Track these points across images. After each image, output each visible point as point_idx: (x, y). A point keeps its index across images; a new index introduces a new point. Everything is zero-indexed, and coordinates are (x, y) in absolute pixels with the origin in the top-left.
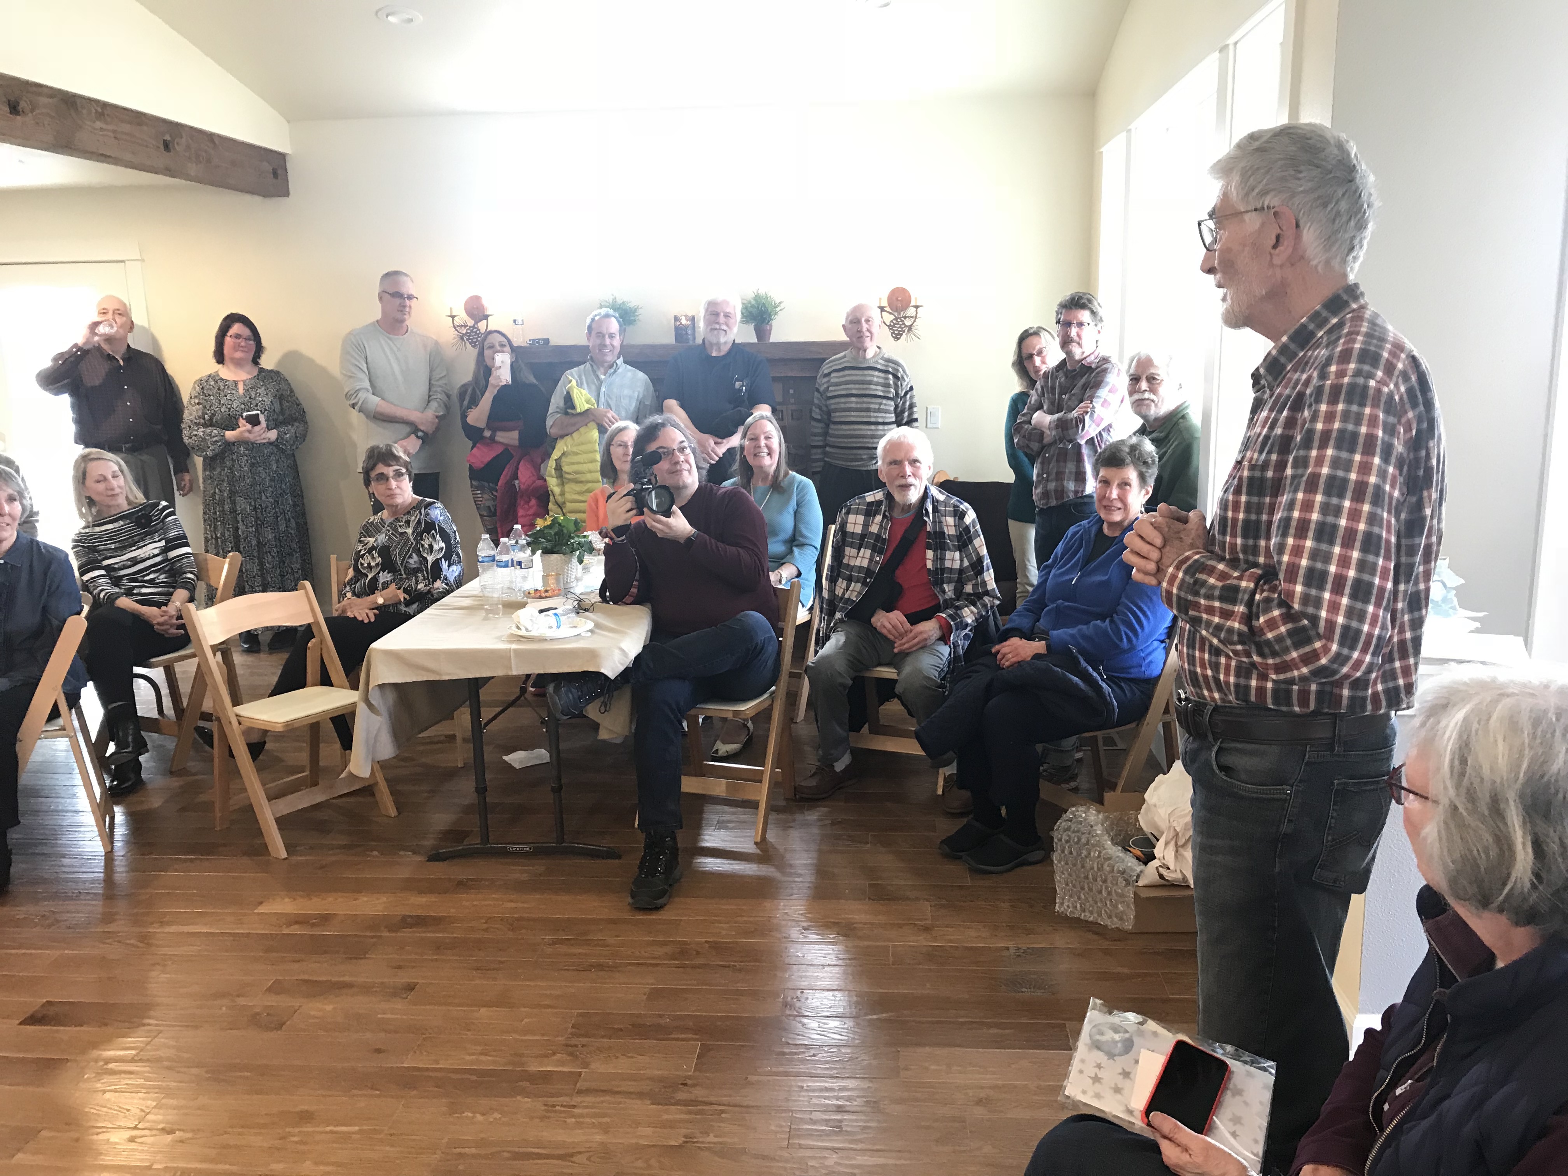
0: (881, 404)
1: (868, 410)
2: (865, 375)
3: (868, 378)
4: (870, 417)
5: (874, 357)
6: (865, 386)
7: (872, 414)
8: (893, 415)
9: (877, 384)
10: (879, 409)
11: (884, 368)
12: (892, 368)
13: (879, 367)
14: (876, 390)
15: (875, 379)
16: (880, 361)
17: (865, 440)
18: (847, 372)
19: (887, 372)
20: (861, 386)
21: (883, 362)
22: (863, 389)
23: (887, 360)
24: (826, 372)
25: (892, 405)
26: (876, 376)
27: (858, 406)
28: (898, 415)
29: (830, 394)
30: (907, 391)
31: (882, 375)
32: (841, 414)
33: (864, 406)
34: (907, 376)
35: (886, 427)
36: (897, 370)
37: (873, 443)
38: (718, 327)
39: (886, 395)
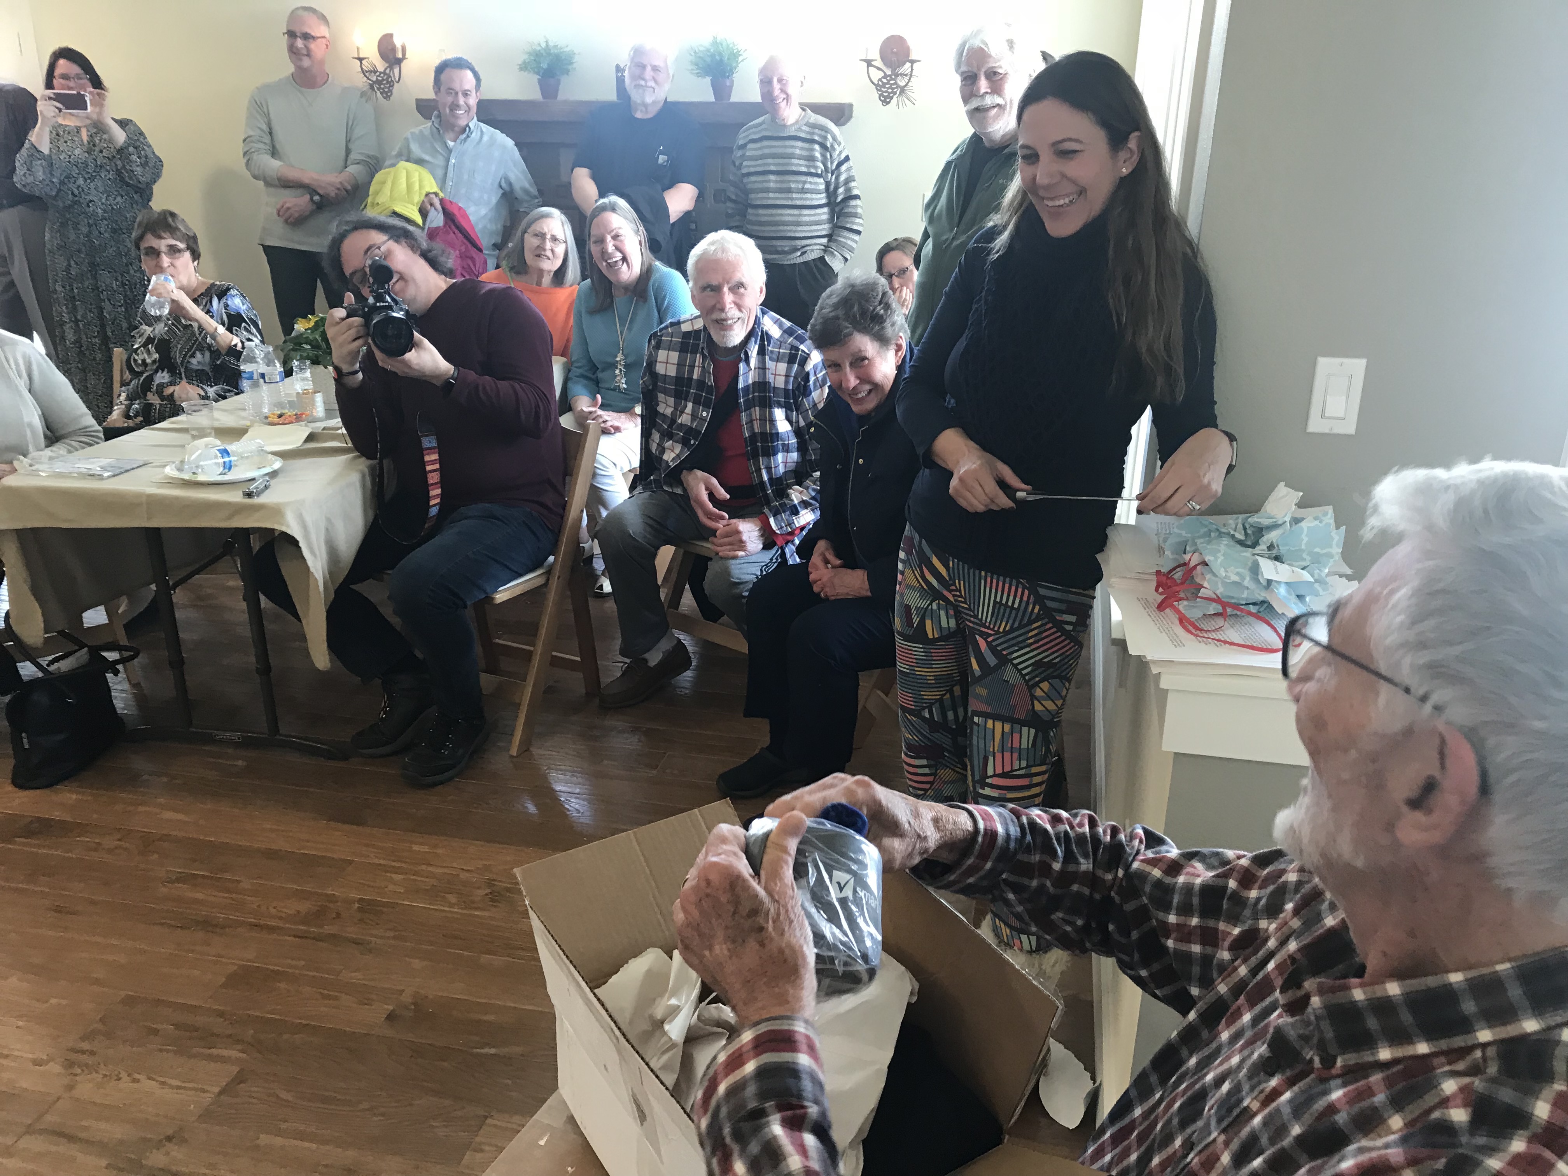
0: (805, 182)
1: (789, 191)
2: (786, 147)
3: (789, 151)
4: (792, 199)
5: (797, 122)
6: (785, 160)
7: (794, 195)
8: (824, 195)
9: (800, 158)
10: (803, 188)
11: (808, 137)
12: (820, 136)
13: (803, 135)
14: (799, 165)
15: (798, 152)
16: (805, 128)
17: (781, 228)
18: (766, 143)
19: (813, 141)
20: (781, 160)
21: (807, 129)
22: (783, 164)
23: (814, 126)
24: (741, 142)
25: (821, 184)
26: (798, 149)
27: (778, 185)
28: (830, 192)
29: (745, 171)
30: (840, 164)
31: (806, 145)
32: (760, 195)
33: (785, 186)
34: (839, 144)
35: (812, 212)
36: (826, 138)
37: (795, 231)
38: (643, 83)
39: (813, 171)
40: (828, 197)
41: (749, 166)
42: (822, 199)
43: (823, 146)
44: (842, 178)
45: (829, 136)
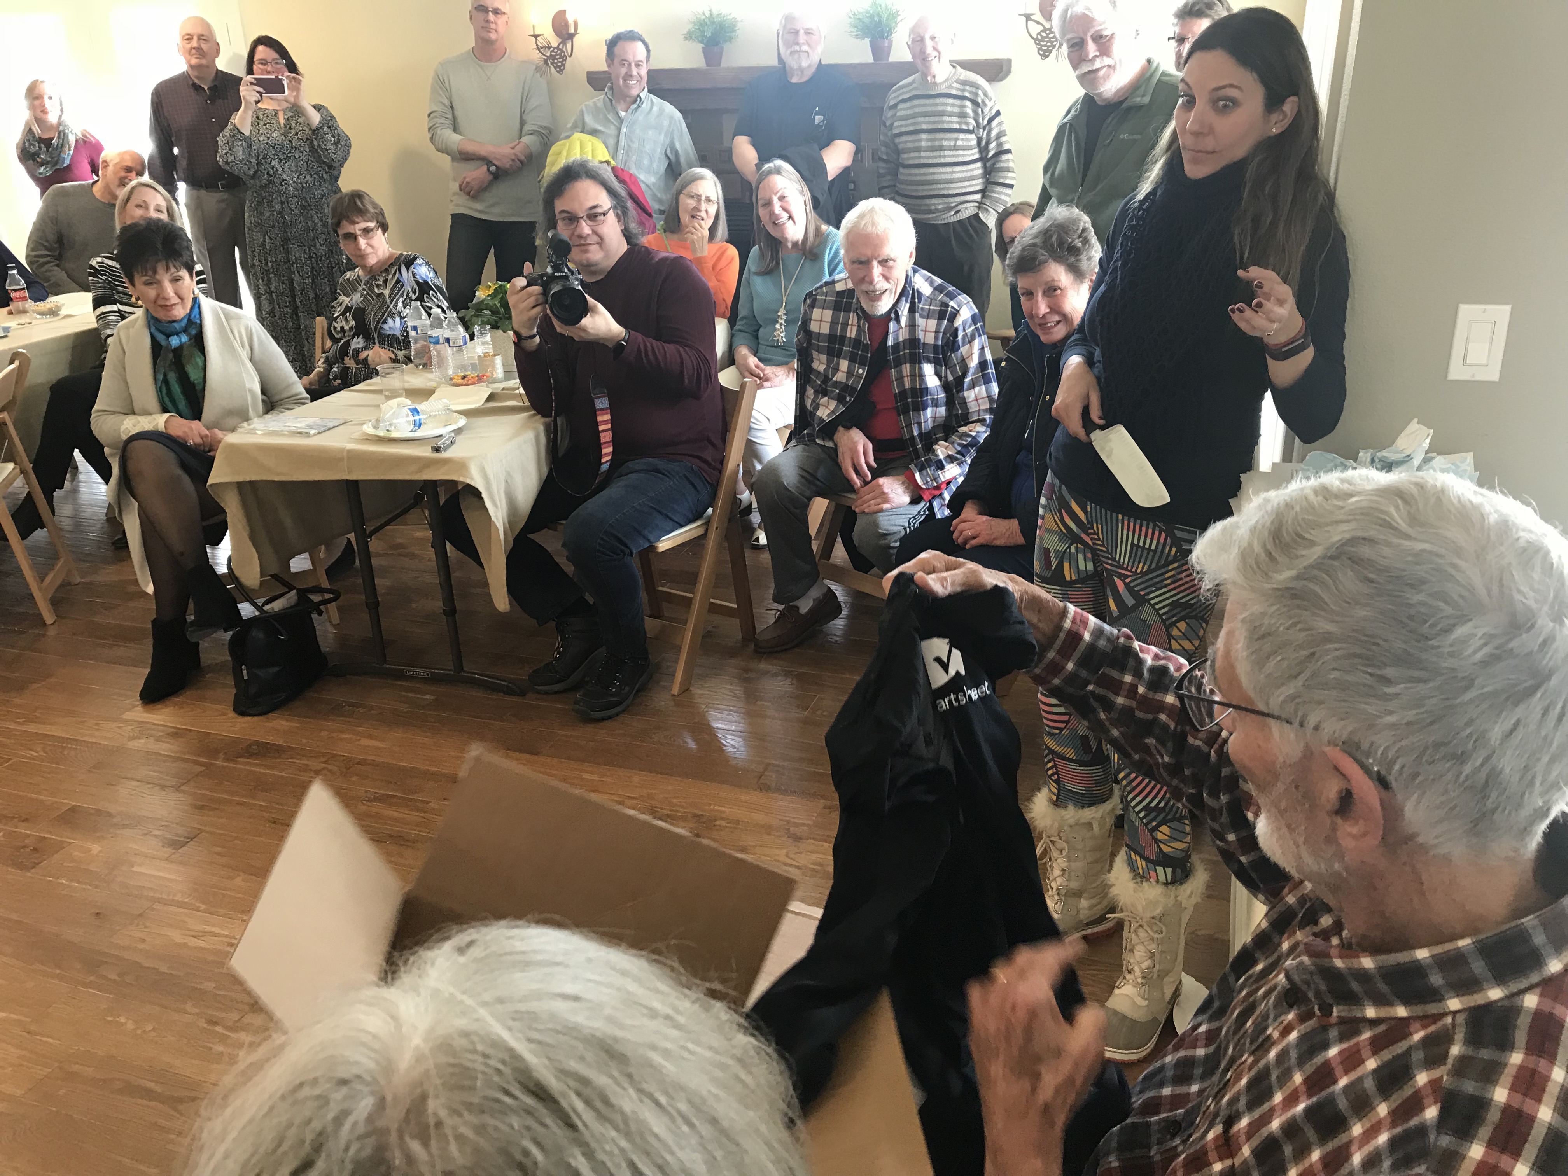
0: (957, 139)
1: (941, 148)
2: (937, 105)
3: (940, 108)
4: (943, 156)
5: (947, 80)
6: (937, 119)
7: (946, 153)
8: (976, 150)
9: (951, 115)
10: (954, 145)
11: (959, 93)
12: (970, 92)
13: (954, 92)
14: (951, 122)
15: (949, 109)
16: (955, 85)
17: (934, 186)
18: (915, 102)
19: (963, 98)
20: (932, 119)
21: (958, 86)
22: (935, 122)
23: (964, 83)
24: (892, 103)
25: (972, 139)
26: (950, 105)
27: (930, 144)
28: (983, 149)
29: (896, 131)
30: (990, 121)
31: (957, 102)
32: (912, 155)
33: (937, 143)
34: (990, 100)
35: (964, 168)
36: (977, 94)
37: (949, 189)
38: (797, 48)
39: (964, 127)
40: (980, 152)
41: (900, 126)
42: (975, 154)
43: (975, 103)
44: (994, 133)
45: (980, 93)
